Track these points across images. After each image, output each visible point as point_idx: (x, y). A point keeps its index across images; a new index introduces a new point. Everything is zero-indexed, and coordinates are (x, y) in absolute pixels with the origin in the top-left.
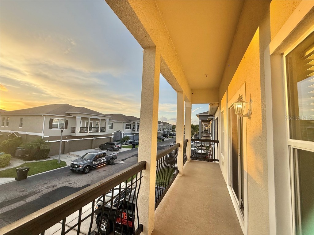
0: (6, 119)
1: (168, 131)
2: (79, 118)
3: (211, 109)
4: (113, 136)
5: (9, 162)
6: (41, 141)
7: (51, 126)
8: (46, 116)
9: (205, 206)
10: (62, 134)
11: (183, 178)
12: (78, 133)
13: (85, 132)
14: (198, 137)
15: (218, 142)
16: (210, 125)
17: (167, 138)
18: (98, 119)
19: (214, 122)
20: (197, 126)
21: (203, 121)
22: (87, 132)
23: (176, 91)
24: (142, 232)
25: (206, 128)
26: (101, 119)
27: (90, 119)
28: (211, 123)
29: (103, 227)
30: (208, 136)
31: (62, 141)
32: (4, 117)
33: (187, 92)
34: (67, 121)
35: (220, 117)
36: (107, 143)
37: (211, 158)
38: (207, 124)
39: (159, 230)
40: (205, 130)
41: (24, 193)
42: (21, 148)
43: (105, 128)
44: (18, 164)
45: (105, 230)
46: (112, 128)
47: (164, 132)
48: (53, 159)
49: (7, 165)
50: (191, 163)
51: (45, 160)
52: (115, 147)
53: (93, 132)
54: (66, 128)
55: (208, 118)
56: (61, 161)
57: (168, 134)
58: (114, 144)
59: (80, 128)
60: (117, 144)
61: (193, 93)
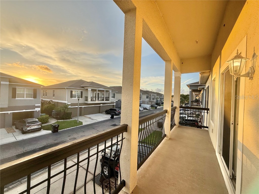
0: (45, 91)
1: (160, 100)
2: (90, 89)
3: (202, 78)
4: (115, 104)
5: (48, 120)
6: (66, 106)
7: (72, 96)
8: (68, 89)
9: (190, 171)
10: (78, 102)
11: (170, 141)
12: (89, 101)
13: (95, 100)
14: (188, 105)
15: (208, 109)
16: (201, 95)
17: (160, 106)
18: (104, 91)
19: (205, 91)
20: (188, 95)
21: (194, 91)
22: (96, 101)
23: (164, 60)
24: (124, 187)
25: (197, 98)
26: (106, 91)
27: (97, 90)
28: (202, 92)
29: (106, 172)
30: (198, 104)
31: (79, 107)
32: (44, 90)
33: (175, 61)
34: (82, 92)
35: (211, 85)
36: (111, 109)
37: (200, 124)
38: (197, 93)
39: (141, 187)
40: (196, 99)
41: (56, 141)
42: (54, 111)
43: (109, 97)
44: (53, 122)
45: (108, 174)
46: (114, 98)
47: (157, 101)
48: (74, 119)
49: (47, 122)
50: (179, 128)
51: (69, 120)
52: (117, 113)
53: (100, 101)
54: (82, 97)
55: (199, 87)
56: (79, 121)
57: (161, 103)
58: (116, 110)
59: (91, 98)
60: (118, 110)
61: (182, 63)
